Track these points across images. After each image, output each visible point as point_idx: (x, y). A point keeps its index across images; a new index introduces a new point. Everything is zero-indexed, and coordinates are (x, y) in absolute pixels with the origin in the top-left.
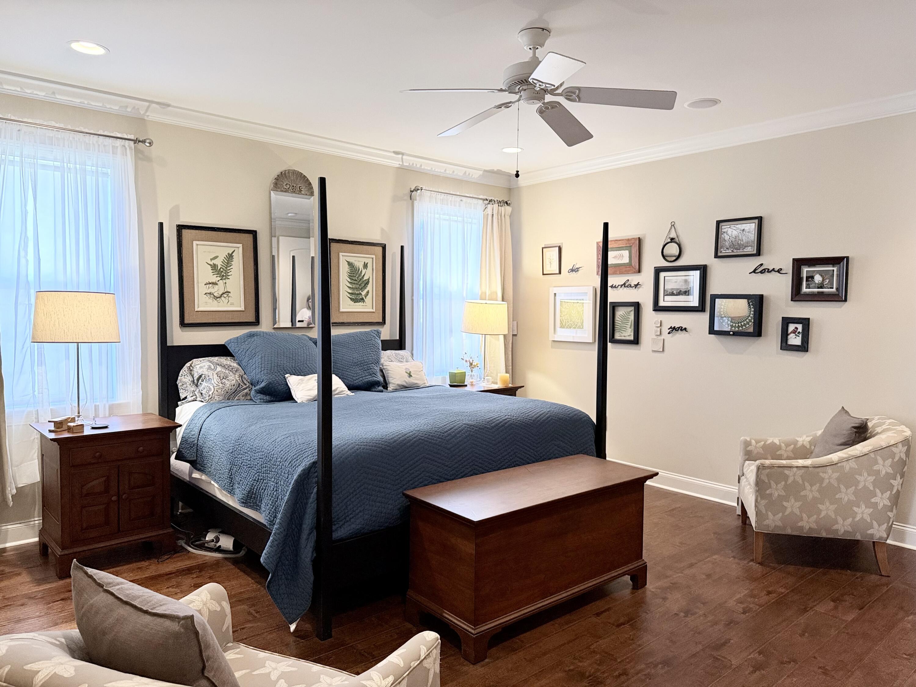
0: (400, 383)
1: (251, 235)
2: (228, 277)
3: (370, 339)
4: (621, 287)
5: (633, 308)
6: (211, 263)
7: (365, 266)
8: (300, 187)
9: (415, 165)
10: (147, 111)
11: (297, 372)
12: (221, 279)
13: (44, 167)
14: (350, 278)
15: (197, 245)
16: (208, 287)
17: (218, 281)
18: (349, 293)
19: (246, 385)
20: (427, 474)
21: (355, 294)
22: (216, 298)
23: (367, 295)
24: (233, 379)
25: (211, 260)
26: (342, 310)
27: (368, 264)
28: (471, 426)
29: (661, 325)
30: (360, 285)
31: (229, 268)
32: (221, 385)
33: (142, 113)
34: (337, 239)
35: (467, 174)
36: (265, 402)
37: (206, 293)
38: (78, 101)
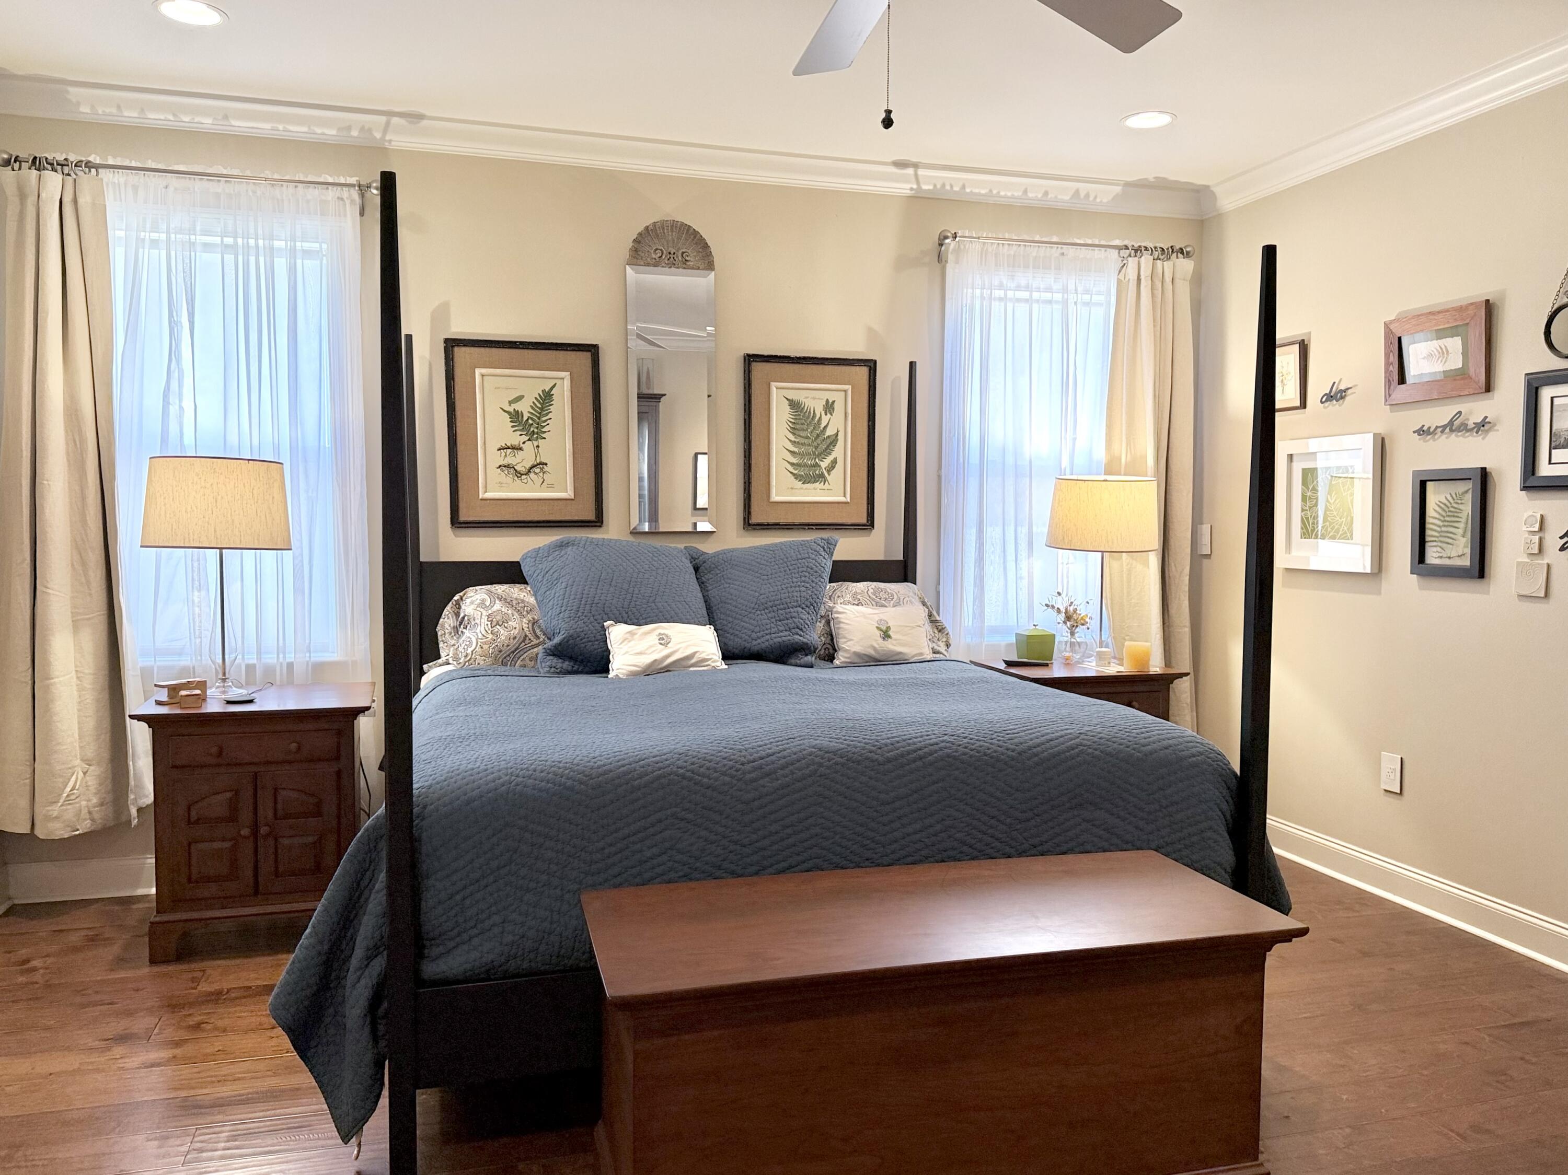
0: (858, 648)
1: (588, 355)
2: (543, 435)
3: (807, 555)
4: (1442, 432)
5: (1468, 485)
6: (511, 409)
7: (829, 407)
8: (683, 253)
9: (948, 187)
10: (385, 131)
11: (632, 617)
12: (529, 440)
13: (207, 247)
14: (794, 434)
15: (483, 376)
16: (503, 454)
17: (524, 443)
18: (792, 464)
19: (538, 637)
20: (678, 857)
21: (806, 465)
22: (519, 474)
23: (833, 467)
24: (517, 625)
25: (510, 403)
26: (775, 497)
27: (835, 404)
28: (827, 752)
29: (1541, 528)
30: (816, 448)
31: (544, 419)
32: (490, 636)
33: (378, 135)
34: (766, 353)
35: (1082, 196)
36: (558, 673)
37: (500, 466)
38: (267, 126)
